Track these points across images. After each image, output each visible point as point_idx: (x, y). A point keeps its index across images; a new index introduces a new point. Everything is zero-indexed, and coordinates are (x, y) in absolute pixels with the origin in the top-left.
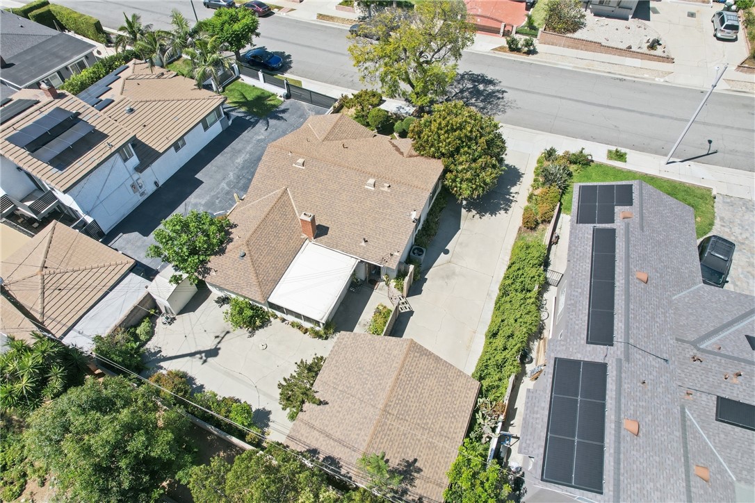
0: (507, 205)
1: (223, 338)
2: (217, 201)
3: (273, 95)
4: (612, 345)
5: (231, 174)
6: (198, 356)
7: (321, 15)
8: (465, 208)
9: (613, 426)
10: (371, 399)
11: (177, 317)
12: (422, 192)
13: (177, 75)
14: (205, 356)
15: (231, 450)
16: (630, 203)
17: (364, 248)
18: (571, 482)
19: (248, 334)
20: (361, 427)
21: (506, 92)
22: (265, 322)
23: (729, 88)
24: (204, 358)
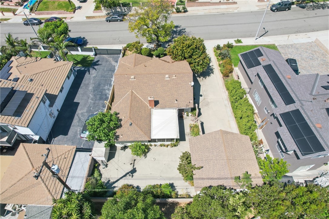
0: (212, 71)
1: (134, 163)
2: (91, 109)
3: (89, 56)
4: (295, 102)
5: (90, 95)
6: (128, 175)
7: (87, 17)
8: (198, 77)
9: (314, 128)
10: (220, 157)
11: (108, 163)
12: (190, 74)
13: (41, 59)
14: (131, 174)
15: (166, 206)
16: (262, 55)
17: (177, 104)
18: (313, 152)
19: (144, 157)
20: (223, 169)
21: (185, 29)
22: (149, 149)
23: (259, 8)
24: (131, 175)
